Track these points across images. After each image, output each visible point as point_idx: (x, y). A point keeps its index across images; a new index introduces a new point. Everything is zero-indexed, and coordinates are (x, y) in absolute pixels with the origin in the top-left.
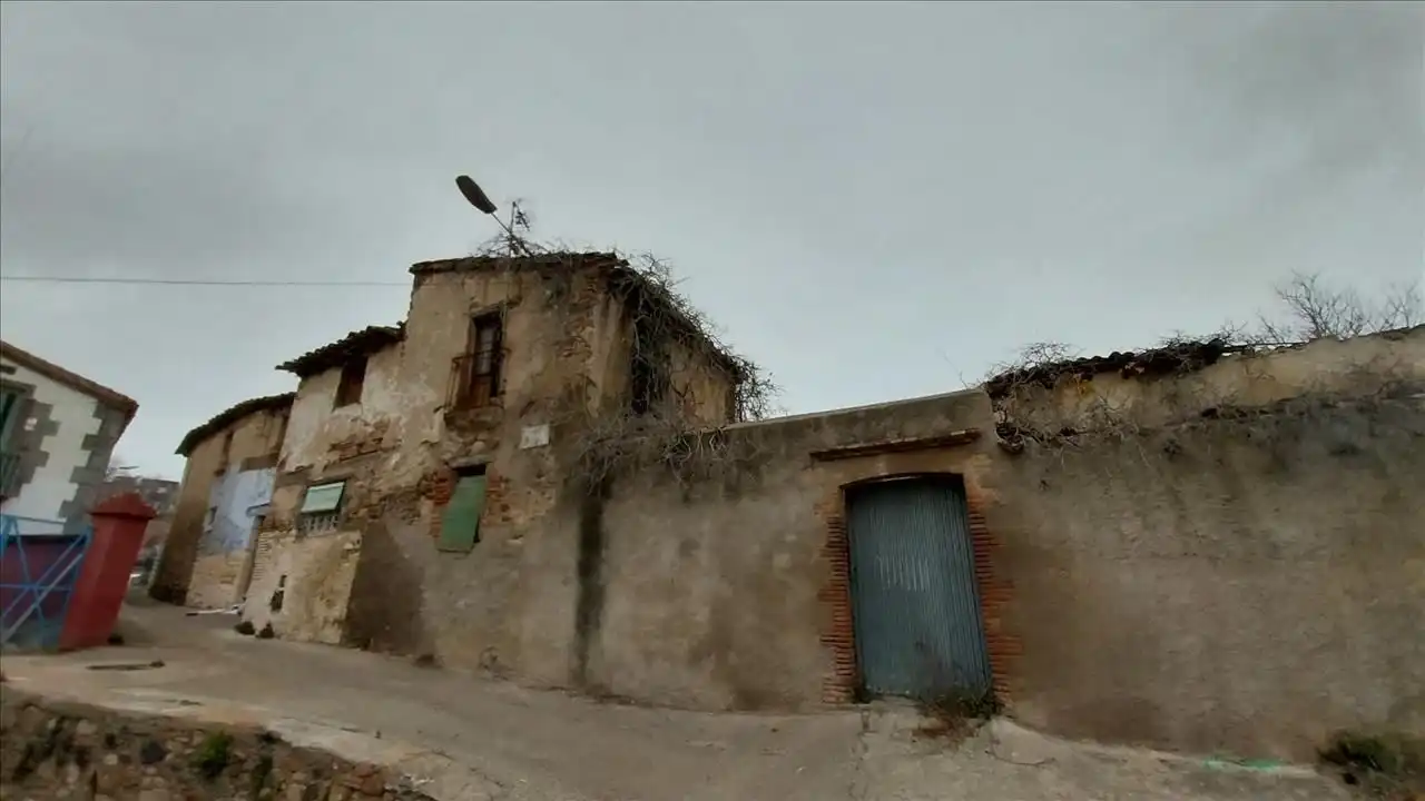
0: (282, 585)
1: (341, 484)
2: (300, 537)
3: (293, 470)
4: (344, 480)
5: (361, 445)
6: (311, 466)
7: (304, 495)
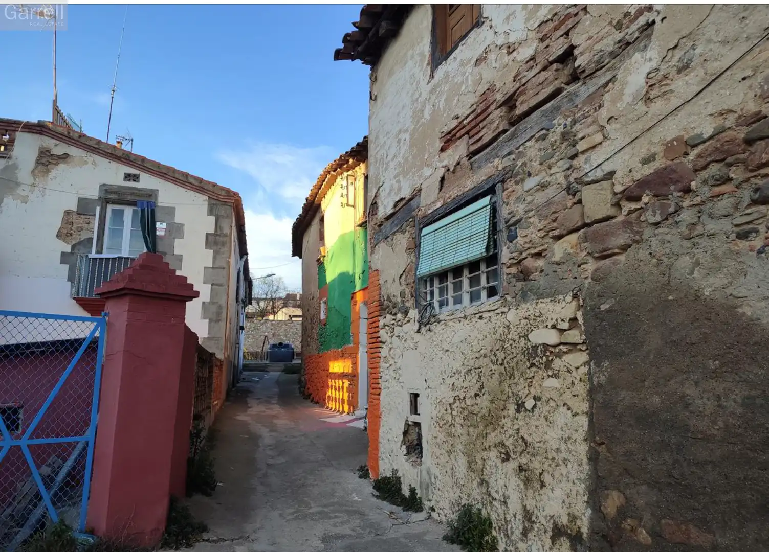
0: (414, 409)
1: (486, 200)
2: (426, 321)
3: (390, 211)
4: (491, 191)
5: (510, 102)
6: (417, 193)
7: (415, 247)
